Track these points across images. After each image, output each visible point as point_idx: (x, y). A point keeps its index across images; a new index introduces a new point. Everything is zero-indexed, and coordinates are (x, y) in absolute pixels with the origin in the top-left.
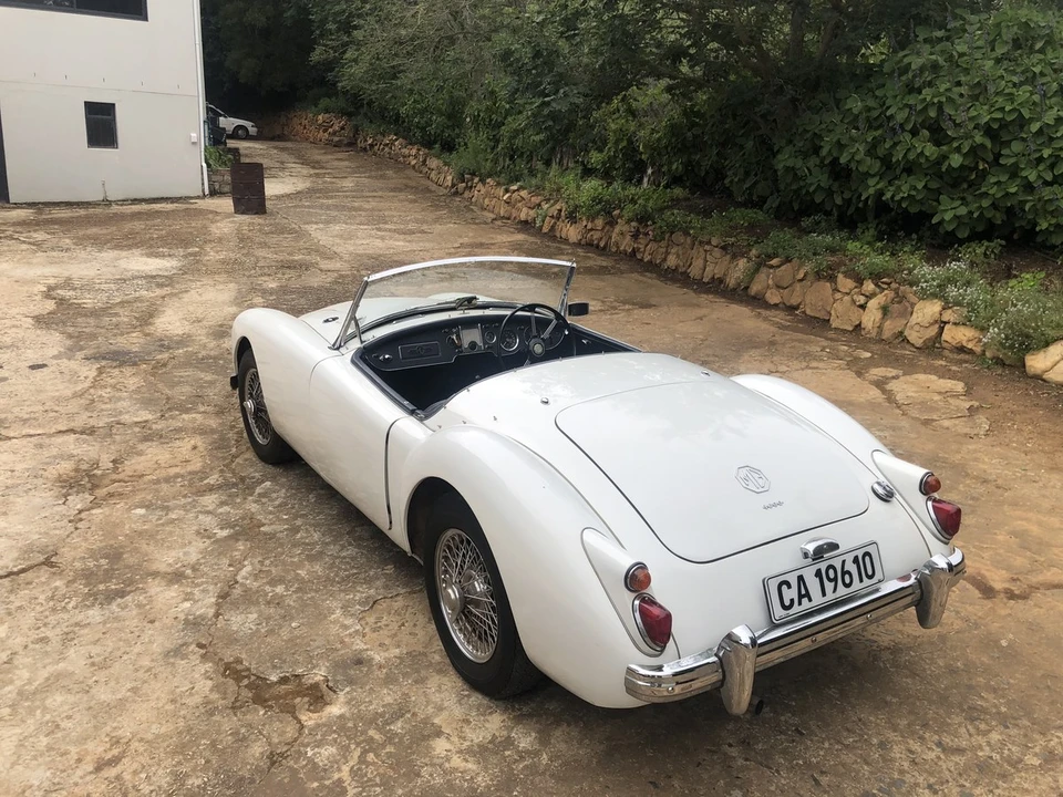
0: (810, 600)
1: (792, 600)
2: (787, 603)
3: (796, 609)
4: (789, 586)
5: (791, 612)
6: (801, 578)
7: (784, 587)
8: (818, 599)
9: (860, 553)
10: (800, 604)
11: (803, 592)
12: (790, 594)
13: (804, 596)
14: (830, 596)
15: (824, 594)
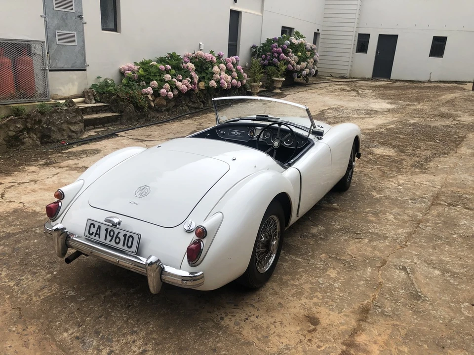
0: (99, 238)
1: (93, 233)
2: (91, 232)
3: (93, 237)
4: (94, 227)
5: (91, 236)
6: (99, 227)
7: (92, 226)
8: (102, 239)
9: (128, 234)
10: (95, 236)
11: (98, 233)
12: (93, 230)
13: (98, 234)
14: (107, 242)
15: (105, 239)
